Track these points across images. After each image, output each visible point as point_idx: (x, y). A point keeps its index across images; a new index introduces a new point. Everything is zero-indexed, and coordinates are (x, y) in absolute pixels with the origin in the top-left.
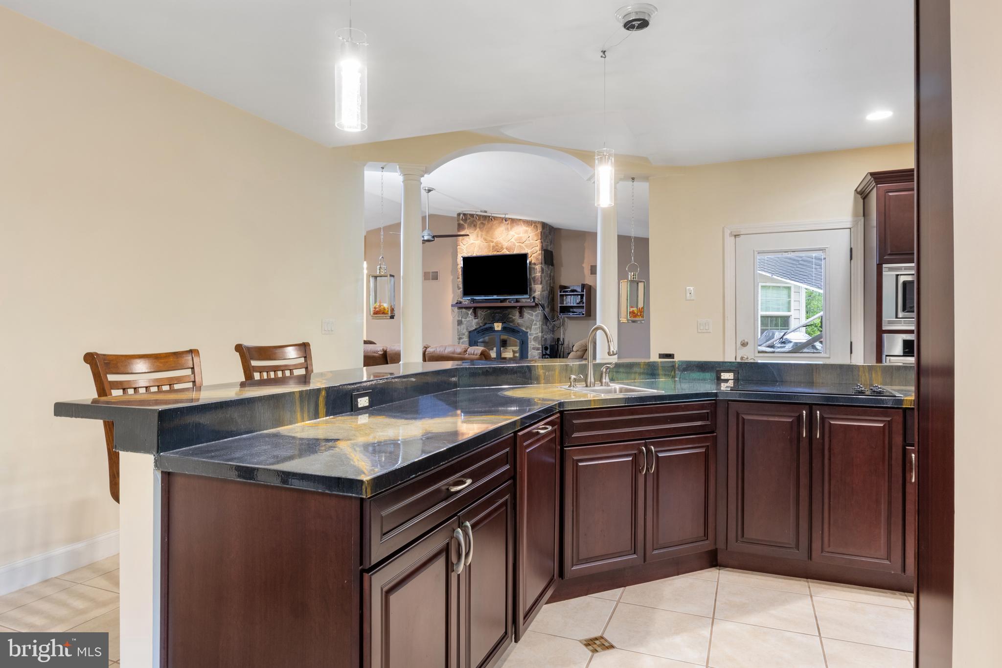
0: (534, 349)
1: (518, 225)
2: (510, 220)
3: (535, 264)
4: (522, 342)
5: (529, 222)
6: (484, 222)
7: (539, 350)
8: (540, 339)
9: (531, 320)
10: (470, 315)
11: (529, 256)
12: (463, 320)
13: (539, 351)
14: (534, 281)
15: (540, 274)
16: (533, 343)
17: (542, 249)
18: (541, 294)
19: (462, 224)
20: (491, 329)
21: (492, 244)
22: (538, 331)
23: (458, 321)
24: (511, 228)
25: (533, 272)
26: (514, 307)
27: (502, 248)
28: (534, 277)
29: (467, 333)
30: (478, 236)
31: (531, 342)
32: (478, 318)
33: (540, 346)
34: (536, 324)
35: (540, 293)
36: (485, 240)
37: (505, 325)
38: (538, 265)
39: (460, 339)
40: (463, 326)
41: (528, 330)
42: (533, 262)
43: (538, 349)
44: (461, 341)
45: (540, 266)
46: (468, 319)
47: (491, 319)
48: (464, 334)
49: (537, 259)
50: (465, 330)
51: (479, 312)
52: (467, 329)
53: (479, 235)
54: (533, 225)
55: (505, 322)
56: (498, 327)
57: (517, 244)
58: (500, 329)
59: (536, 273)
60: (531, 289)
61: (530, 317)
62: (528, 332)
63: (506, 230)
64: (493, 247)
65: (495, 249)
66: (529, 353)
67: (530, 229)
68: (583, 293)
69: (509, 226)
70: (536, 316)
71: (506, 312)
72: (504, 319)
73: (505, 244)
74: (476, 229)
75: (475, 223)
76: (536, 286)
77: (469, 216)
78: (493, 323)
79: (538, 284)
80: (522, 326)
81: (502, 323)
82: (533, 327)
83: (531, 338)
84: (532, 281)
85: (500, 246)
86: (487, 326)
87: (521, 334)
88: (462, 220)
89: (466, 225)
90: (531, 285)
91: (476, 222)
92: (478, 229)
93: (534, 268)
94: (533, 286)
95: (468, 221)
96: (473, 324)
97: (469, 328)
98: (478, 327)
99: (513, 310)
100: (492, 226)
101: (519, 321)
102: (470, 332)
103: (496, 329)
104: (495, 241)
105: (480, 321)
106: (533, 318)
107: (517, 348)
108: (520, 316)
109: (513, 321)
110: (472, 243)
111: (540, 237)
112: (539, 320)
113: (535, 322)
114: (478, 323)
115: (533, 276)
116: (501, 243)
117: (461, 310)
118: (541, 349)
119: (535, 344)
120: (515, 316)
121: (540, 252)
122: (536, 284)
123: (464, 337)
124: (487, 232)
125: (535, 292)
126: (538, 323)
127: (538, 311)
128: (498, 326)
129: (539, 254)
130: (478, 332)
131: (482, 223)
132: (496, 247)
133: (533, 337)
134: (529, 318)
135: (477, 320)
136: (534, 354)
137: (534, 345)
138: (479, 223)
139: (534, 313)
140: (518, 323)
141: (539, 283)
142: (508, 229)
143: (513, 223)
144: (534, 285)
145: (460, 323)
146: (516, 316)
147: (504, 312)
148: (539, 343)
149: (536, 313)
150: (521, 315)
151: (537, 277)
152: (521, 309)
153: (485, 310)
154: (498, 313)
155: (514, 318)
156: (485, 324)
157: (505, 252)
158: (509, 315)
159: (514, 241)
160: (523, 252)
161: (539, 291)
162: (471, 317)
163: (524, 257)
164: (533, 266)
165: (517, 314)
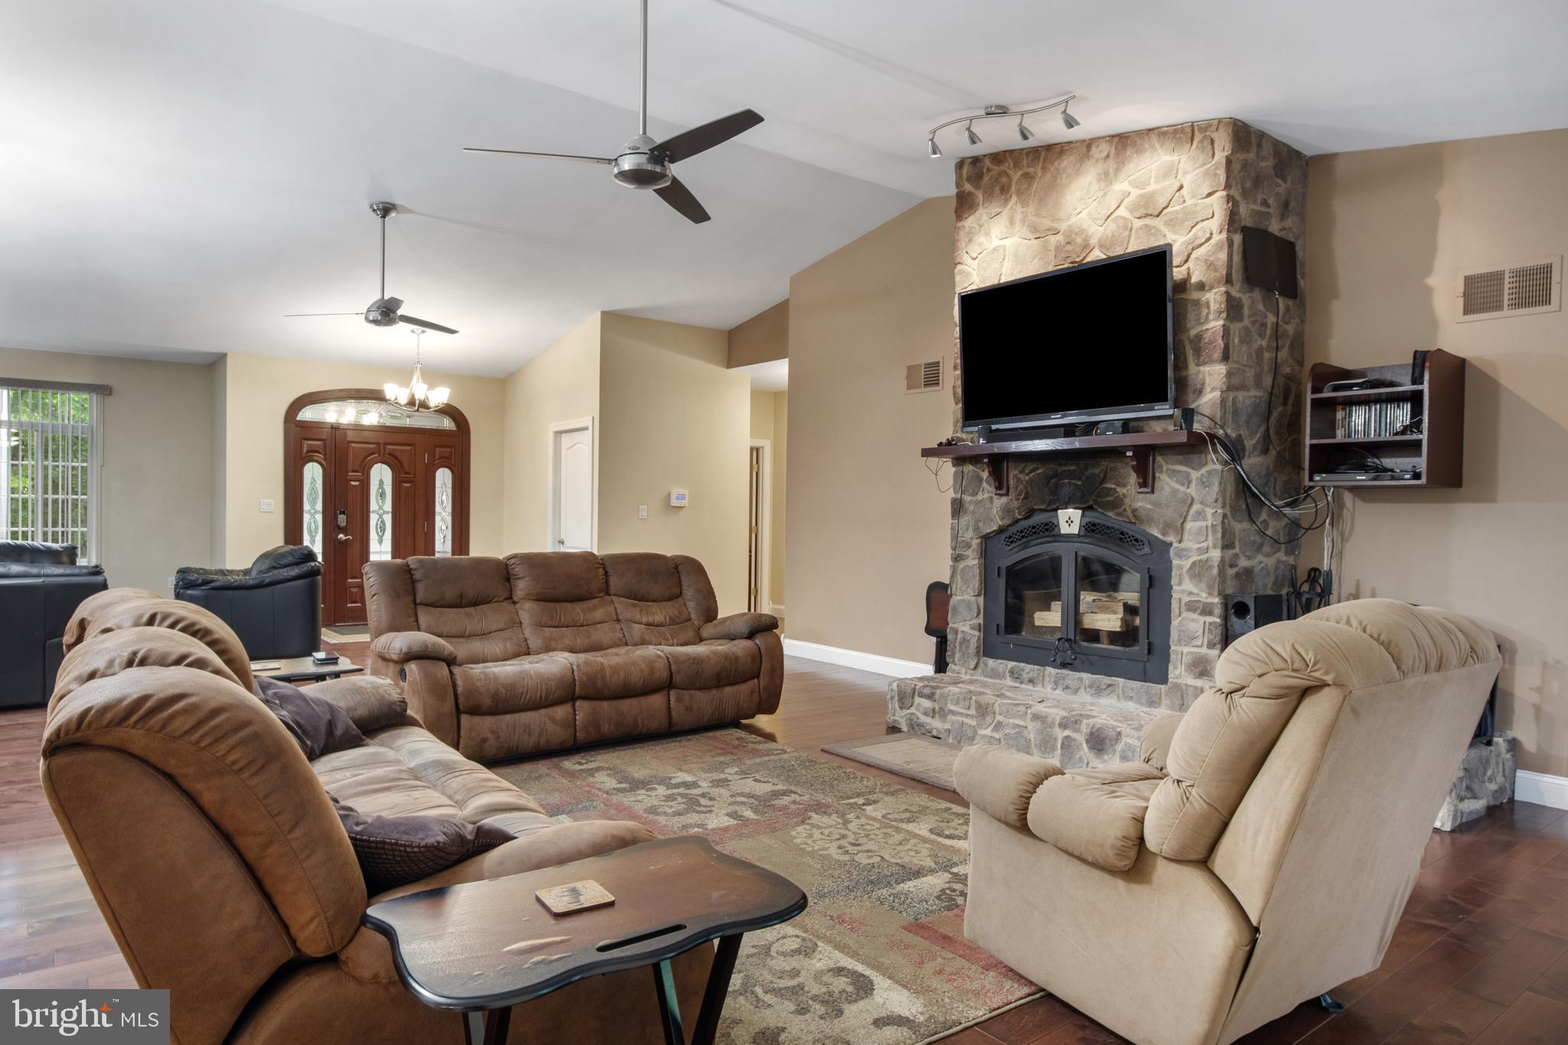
0: (1191, 607)
1: (1140, 151)
2: (1116, 140)
3: (1201, 286)
4: (1151, 577)
5: (1183, 130)
6: (1031, 170)
7: (1210, 613)
8: (1215, 571)
9: (1183, 501)
10: (985, 485)
11: (1176, 261)
12: (967, 498)
13: (1209, 619)
14: (1198, 352)
15: (1221, 323)
16: (1188, 585)
17: (1229, 225)
18: (1223, 401)
19: (970, 194)
20: (1050, 529)
21: (1053, 240)
22: (1210, 542)
23: (954, 501)
24: (1117, 171)
25: (1191, 316)
26: (1115, 453)
27: (1086, 247)
28: (1199, 337)
29: (976, 542)
30: (1012, 223)
31: (1180, 583)
32: (1007, 494)
33: (1216, 600)
34: (1200, 516)
35: (1217, 394)
36: (1034, 229)
37: (1091, 517)
38: (1212, 288)
39: (957, 559)
40: (965, 520)
41: (1170, 539)
42: (1194, 280)
43: (1207, 611)
44: (961, 565)
45: (1223, 289)
46: (980, 497)
47: (1048, 498)
48: (968, 546)
49: (1210, 266)
50: (970, 534)
51: (1014, 475)
52: (976, 529)
53: (1018, 216)
54: (1198, 136)
55: (1090, 508)
56: (1070, 522)
57: (1138, 223)
58: (1075, 529)
59: (1207, 320)
60: (1182, 383)
61: (1177, 486)
62: (1171, 544)
63: (1099, 180)
64: (1056, 248)
65: (1064, 255)
66: (1175, 623)
67: (1184, 158)
68: (1419, 387)
69: (1111, 164)
70: (1203, 483)
71: (1096, 471)
72: (1090, 498)
73: (1097, 231)
74: (1007, 201)
75: (1004, 180)
76: (1206, 369)
77: (987, 163)
78: (1056, 510)
79: (1212, 362)
80: (1150, 520)
81: (1084, 510)
82: (1189, 525)
83: (1181, 565)
84: (1190, 353)
85: (1079, 240)
86: (1038, 519)
87: (1146, 550)
88: (969, 180)
89: (980, 195)
90: (1181, 365)
91: (1007, 175)
92: (1014, 198)
93: (1197, 303)
94: (1192, 368)
95: (986, 179)
96: (994, 511)
97: (981, 525)
98: (1007, 522)
99: (1119, 464)
100: (1055, 178)
101: (1138, 505)
102: (986, 538)
103: (1062, 532)
104: (1063, 227)
105: (1016, 504)
106: (1192, 491)
107: (1132, 597)
108: (1144, 485)
109: (1117, 504)
110: (995, 249)
111: (1222, 178)
112: (1211, 498)
113: (1196, 507)
114: (1006, 510)
115: (1193, 333)
116: (1082, 231)
117: (961, 468)
118: (1218, 611)
119: (1195, 590)
120: (1124, 486)
121: (1224, 235)
122: (1204, 363)
123: (969, 552)
124: (1042, 201)
125: (1200, 392)
126: (1209, 511)
127: (1210, 467)
128: (1070, 520)
129: (1219, 246)
130: (1010, 540)
131: (1026, 175)
132: (1069, 248)
133: (1187, 564)
134: (1175, 492)
135: (1004, 499)
136: (1192, 626)
137: (1190, 593)
138: (1016, 176)
139: (1195, 475)
140: (1134, 511)
141: (1217, 354)
142: (1106, 174)
143: (1124, 147)
144: (1198, 365)
145: (958, 508)
146: (1129, 487)
147: (1087, 473)
148: (1210, 587)
149: (1203, 471)
150: (1147, 480)
151: (1207, 336)
152: (1145, 459)
153: (1030, 466)
154: (1071, 475)
155: (1121, 491)
156: (1030, 513)
157: (1097, 255)
158: (1103, 481)
159: (1127, 215)
160: (1154, 242)
161: (1213, 389)
162: (987, 490)
163: (1157, 261)
164: (1195, 295)
165: (1133, 478)
